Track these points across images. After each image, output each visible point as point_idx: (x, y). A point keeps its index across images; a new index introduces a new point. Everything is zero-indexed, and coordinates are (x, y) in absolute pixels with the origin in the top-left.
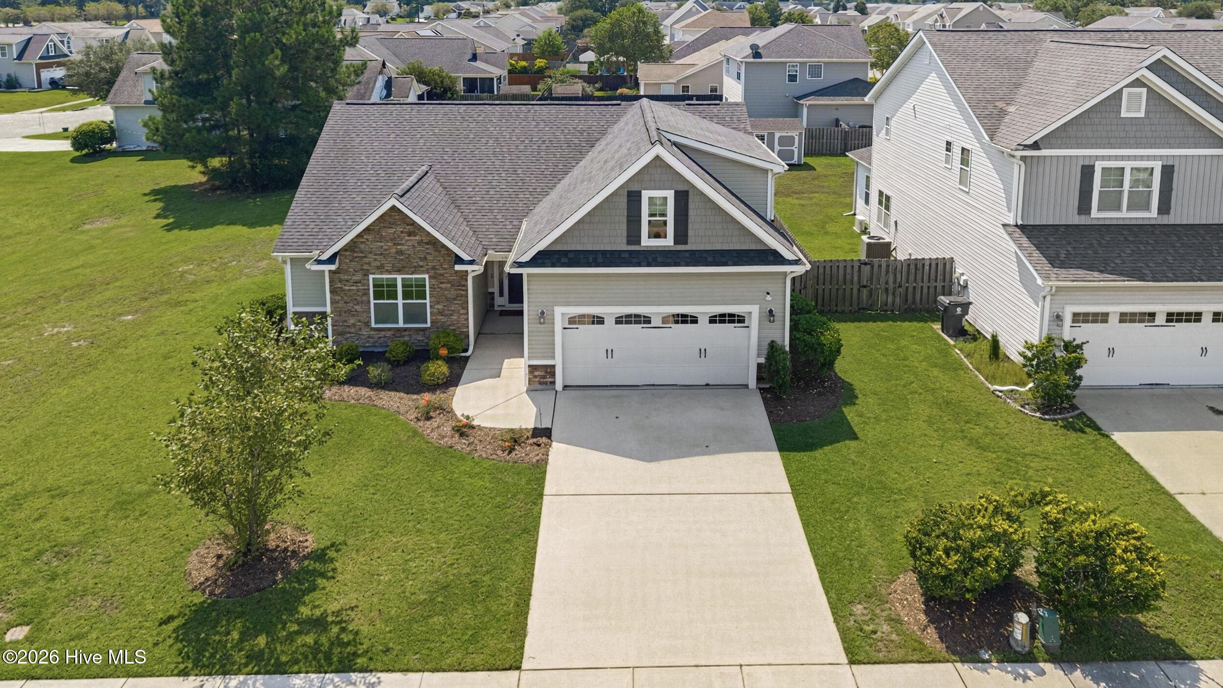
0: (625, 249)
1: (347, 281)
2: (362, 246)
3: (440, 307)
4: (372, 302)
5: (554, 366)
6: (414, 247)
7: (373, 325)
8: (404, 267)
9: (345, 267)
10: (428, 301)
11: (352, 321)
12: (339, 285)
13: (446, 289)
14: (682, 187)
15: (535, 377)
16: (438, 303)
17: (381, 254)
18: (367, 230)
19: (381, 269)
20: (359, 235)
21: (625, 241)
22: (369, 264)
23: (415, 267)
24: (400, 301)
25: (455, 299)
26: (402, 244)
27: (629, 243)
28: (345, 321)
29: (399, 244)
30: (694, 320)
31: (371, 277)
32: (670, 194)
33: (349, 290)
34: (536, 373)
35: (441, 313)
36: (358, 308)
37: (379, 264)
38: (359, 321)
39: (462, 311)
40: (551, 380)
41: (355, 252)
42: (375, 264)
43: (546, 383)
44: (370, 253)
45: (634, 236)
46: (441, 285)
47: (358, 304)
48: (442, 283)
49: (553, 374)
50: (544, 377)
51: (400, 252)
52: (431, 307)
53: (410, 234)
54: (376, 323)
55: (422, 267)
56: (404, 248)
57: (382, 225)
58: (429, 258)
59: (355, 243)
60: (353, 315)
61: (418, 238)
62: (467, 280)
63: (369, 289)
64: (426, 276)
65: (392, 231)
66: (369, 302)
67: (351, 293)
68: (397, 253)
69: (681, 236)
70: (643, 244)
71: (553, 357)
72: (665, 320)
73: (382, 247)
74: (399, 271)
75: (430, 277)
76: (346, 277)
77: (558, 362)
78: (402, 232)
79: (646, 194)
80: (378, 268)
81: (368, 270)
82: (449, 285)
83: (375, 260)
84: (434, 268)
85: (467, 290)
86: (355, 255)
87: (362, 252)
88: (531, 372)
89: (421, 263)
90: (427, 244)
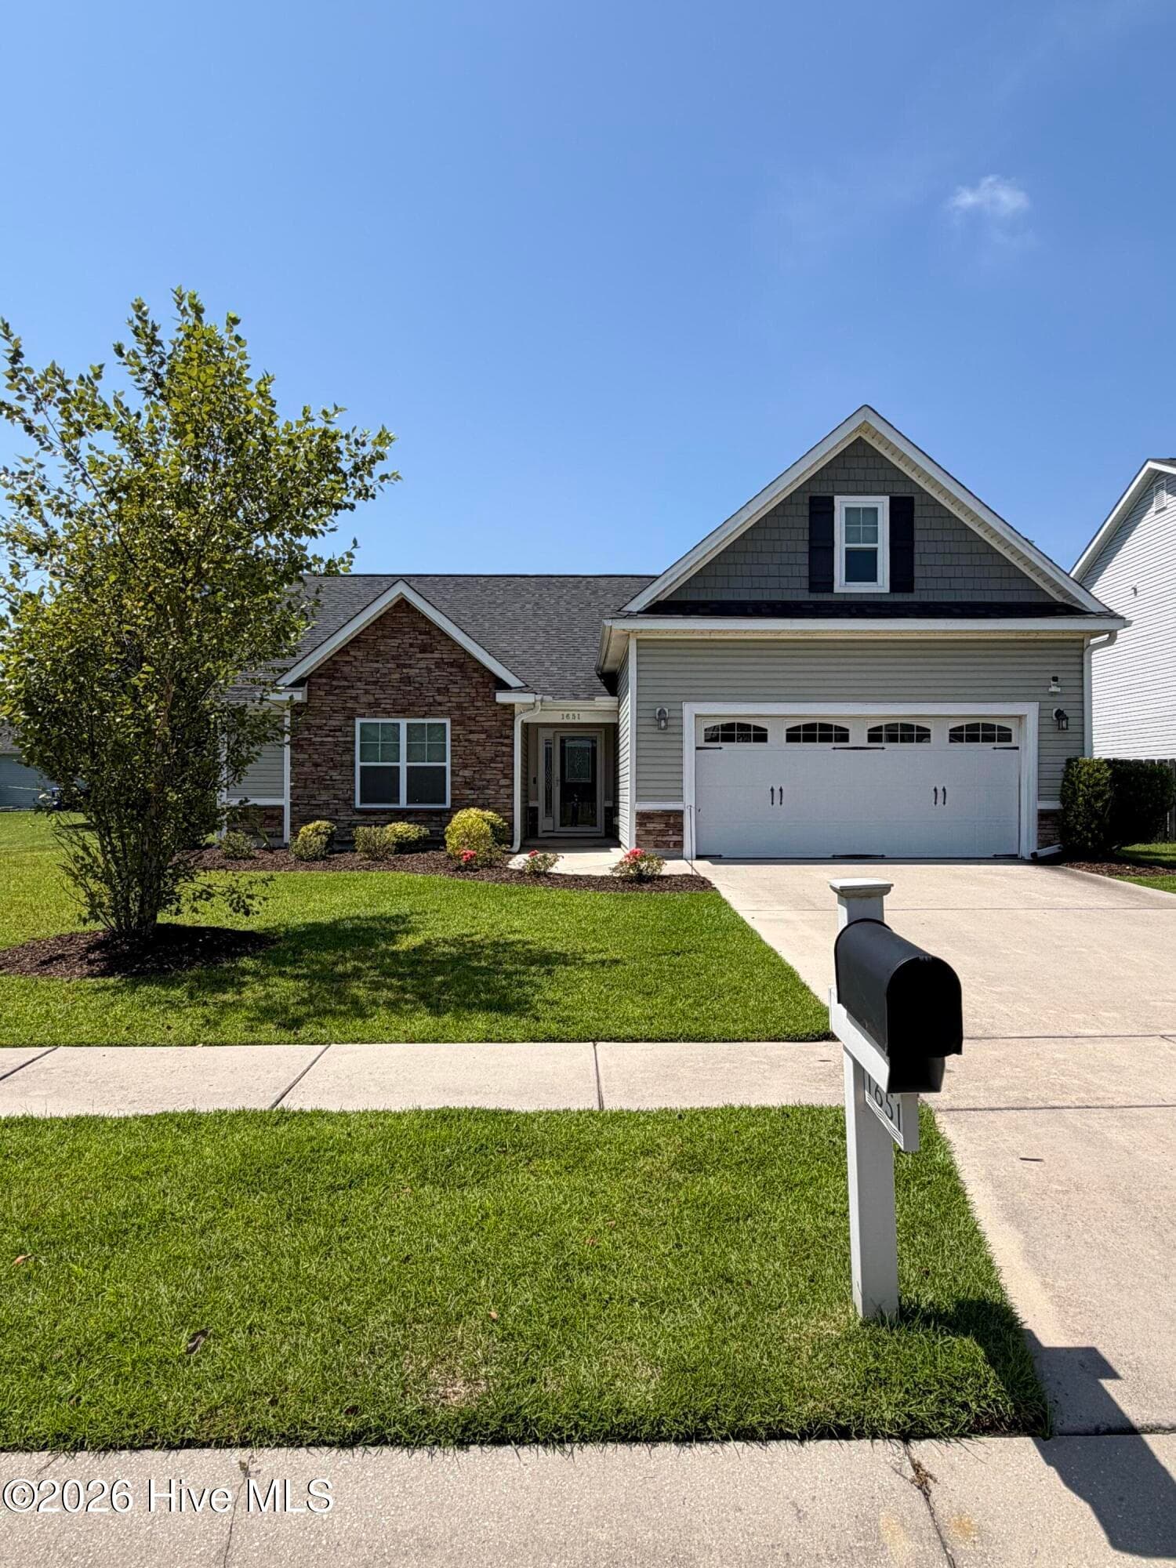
0: (806, 599)
1: (320, 728)
2: (346, 669)
3: (467, 773)
4: (358, 764)
5: (679, 814)
6: (429, 670)
7: (358, 805)
8: (412, 704)
9: (317, 703)
10: (448, 764)
11: (324, 797)
12: (306, 735)
13: (478, 743)
14: (902, 491)
15: (648, 832)
16: (465, 767)
17: (375, 683)
18: (355, 641)
19: (375, 708)
20: (343, 651)
21: (805, 583)
22: (355, 698)
23: (430, 705)
24: (403, 764)
25: (492, 760)
26: (410, 666)
27: (813, 587)
28: (313, 797)
29: (405, 666)
30: (923, 735)
31: (359, 721)
32: (882, 504)
33: (322, 743)
34: (650, 826)
35: (468, 784)
36: (335, 774)
37: (371, 699)
38: (335, 797)
39: (503, 782)
40: (676, 838)
41: (334, 678)
42: (364, 699)
43: (666, 844)
44: (359, 680)
45: (821, 578)
46: (471, 737)
47: (334, 767)
48: (471, 732)
49: (679, 829)
50: (662, 833)
51: (407, 680)
52: (453, 772)
53: (424, 649)
54: (362, 802)
55: (440, 704)
56: (412, 672)
57: (380, 633)
58: (454, 689)
59: (335, 663)
60: (326, 788)
61: (436, 655)
62: (512, 728)
63: (353, 743)
64: (447, 721)
65: (394, 642)
66: (353, 765)
67: (324, 749)
68: (401, 680)
69: (902, 577)
70: (837, 589)
71: (680, 798)
72: (874, 736)
73: (377, 670)
74: (403, 712)
75: (453, 721)
76: (318, 722)
77: (688, 803)
78: (411, 645)
79: (841, 503)
80: (370, 705)
81: (353, 710)
82: (483, 736)
83: (367, 692)
84: (459, 707)
85: (512, 745)
86: (335, 683)
87: (345, 679)
88: (640, 824)
89: (439, 698)
90: (451, 665)
